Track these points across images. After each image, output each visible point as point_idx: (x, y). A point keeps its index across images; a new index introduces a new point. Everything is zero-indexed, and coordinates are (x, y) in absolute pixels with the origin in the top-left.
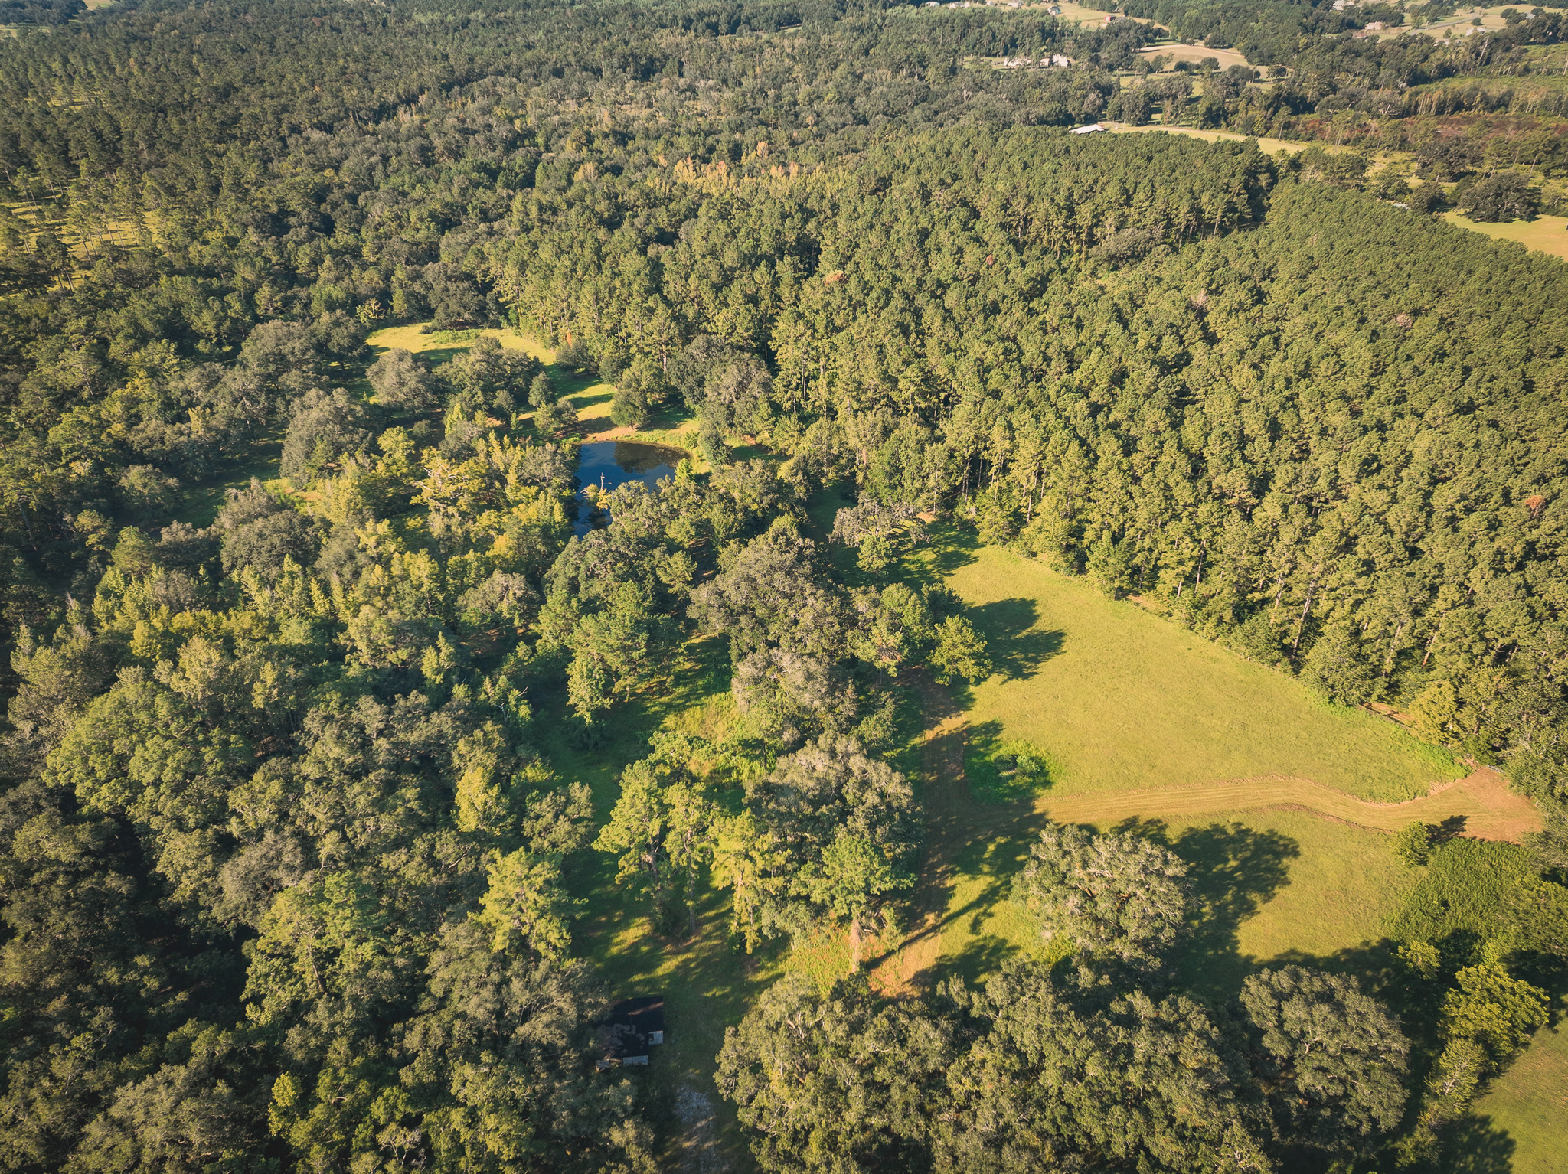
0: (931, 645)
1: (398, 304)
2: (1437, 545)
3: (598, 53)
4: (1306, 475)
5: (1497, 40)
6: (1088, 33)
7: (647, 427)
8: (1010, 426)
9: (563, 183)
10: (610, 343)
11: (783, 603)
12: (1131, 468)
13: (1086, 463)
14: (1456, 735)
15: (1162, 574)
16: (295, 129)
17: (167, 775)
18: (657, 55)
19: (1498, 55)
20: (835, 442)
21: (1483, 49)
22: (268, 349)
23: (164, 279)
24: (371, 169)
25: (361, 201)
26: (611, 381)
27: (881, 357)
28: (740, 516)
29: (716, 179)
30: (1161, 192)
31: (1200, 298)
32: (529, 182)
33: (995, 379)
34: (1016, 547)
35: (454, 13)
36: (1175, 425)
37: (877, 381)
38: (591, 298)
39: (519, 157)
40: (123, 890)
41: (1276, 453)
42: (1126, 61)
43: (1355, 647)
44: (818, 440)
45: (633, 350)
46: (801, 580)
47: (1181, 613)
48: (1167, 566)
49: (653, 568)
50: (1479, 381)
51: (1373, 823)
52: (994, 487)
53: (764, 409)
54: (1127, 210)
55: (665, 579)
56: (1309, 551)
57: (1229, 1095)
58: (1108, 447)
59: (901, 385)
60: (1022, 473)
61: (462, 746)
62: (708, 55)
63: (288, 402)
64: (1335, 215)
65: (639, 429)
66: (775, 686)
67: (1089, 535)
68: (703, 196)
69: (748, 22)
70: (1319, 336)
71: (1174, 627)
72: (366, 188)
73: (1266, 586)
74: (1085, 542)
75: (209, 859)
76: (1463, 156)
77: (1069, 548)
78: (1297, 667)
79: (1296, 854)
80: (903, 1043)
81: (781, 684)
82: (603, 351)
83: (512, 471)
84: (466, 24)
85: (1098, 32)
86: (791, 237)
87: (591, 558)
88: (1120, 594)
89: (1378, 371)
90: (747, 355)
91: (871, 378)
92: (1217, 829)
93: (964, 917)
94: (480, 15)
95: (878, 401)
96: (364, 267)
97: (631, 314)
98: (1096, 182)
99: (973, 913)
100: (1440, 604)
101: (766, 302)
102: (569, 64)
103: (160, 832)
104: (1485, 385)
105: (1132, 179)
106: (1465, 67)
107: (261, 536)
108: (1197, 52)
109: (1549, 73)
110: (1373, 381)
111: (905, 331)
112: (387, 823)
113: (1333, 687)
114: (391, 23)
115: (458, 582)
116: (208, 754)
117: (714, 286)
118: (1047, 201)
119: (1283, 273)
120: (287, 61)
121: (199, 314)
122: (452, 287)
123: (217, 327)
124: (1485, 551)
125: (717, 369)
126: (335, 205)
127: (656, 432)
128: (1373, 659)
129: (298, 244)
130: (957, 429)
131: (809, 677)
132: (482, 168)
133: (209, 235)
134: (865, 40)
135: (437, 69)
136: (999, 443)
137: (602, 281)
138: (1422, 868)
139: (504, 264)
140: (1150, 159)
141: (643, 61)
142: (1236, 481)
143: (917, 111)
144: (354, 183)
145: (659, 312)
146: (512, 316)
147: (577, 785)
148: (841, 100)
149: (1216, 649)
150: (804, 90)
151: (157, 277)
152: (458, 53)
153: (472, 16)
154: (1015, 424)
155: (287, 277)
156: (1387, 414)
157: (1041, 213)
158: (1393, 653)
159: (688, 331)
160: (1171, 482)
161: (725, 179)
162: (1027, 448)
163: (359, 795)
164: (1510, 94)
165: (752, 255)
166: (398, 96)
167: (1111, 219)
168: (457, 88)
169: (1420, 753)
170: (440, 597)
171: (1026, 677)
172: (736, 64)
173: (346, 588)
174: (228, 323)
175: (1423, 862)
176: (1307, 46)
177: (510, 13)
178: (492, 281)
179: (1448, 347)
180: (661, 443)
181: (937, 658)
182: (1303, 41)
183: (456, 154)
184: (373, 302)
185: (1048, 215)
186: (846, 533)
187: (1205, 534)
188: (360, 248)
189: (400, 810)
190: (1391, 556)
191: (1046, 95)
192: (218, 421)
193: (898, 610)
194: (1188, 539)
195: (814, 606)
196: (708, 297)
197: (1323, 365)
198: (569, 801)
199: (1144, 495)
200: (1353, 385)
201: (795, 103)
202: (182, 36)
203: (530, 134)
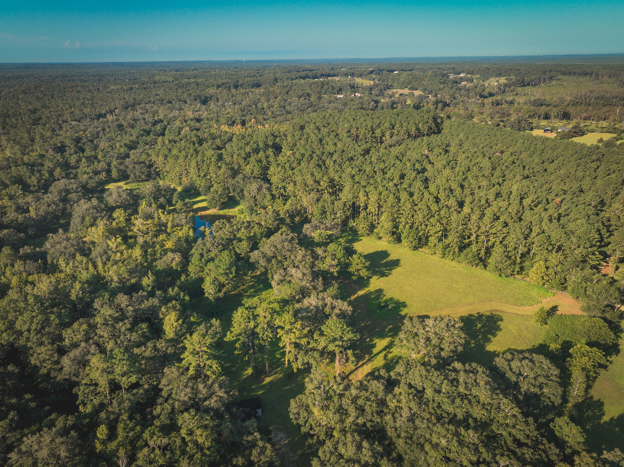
0: (348, 265)
1: (114, 174)
2: (528, 216)
3: (185, 95)
4: (477, 199)
5: (506, 85)
6: (366, 86)
7: (221, 209)
8: (366, 191)
9: (177, 134)
10: (204, 180)
11: (288, 254)
12: (413, 201)
13: (396, 200)
14: (548, 281)
15: (430, 239)
16: (65, 121)
17: (34, 326)
18: (208, 96)
19: (507, 89)
20: (299, 205)
21: (502, 88)
22: (62, 188)
23: (13, 168)
24: (98, 133)
25: (95, 142)
26: (205, 195)
27: (313, 175)
28: (266, 229)
29: (237, 129)
30: (405, 124)
31: (426, 152)
32: (163, 134)
33: (357, 178)
34: (373, 237)
35: (126, 85)
36: (427, 187)
37: (312, 183)
38: (195, 165)
39: (158, 127)
40: (16, 371)
41: (464, 194)
42: (381, 93)
43: (506, 253)
44: (292, 205)
45: (213, 183)
46: (295, 245)
47: (439, 252)
48: (431, 235)
49: (234, 248)
50: (529, 169)
51: (525, 314)
52: (362, 215)
53: (269, 197)
54: (393, 131)
55: (238, 251)
56: (484, 221)
57: (498, 391)
58: (404, 196)
59: (321, 184)
60: (372, 208)
61: (163, 309)
62: (228, 95)
63: (72, 206)
64: (467, 128)
65: (219, 210)
66: (290, 282)
67: (401, 227)
68: (233, 135)
69: (241, 85)
70: (471, 160)
71: (437, 258)
72: (96, 138)
73: (469, 237)
74: (400, 230)
75: (56, 355)
76: (504, 114)
77: (393, 233)
78: (485, 266)
79: (502, 320)
80: (367, 390)
81: (292, 280)
82: (200, 183)
83: (169, 223)
84: (131, 89)
85: (370, 86)
86: (271, 143)
87: (208, 245)
88: (415, 248)
89: (494, 169)
90: (259, 180)
91: (310, 182)
92: (471, 315)
93: (380, 355)
94: (137, 86)
95: (313, 190)
96: (99, 162)
97: (212, 168)
98: (380, 123)
99: (385, 352)
100: (533, 234)
101: (264, 162)
102: (174, 100)
103: (32, 348)
104: (531, 170)
105: (393, 121)
106: (497, 93)
107: (65, 248)
108: (406, 91)
109: (524, 95)
110: (493, 172)
111: (320, 166)
112: (134, 337)
113: (500, 270)
114: (101, 89)
115: (152, 258)
116: (52, 317)
117: (243, 158)
118: (364, 129)
119: (453, 144)
120: (60, 101)
121: (30, 178)
122: (137, 166)
123: (38, 183)
124: (545, 216)
125: (248, 185)
126: (84, 144)
127: (225, 210)
128: (513, 258)
129: (71, 155)
130: (346, 195)
131: (304, 274)
132: (144, 131)
133: (31, 154)
134: (286, 89)
135: (122, 102)
136: (362, 198)
137: (199, 158)
138: (546, 326)
139: (158, 156)
140: (398, 115)
141: (203, 98)
142: (452, 202)
143: (309, 109)
144: (92, 136)
145: (223, 166)
146: (161, 176)
147: (214, 319)
148: (280, 107)
149: (454, 263)
150: (265, 105)
151: (10, 167)
152: (129, 98)
153: (134, 86)
154: (368, 191)
155: (66, 166)
156: (501, 180)
157: (362, 133)
158: (519, 255)
159: (235, 173)
160: (429, 204)
161: (241, 130)
162: (373, 198)
163: (123, 327)
164: (514, 100)
165: (256, 149)
166: (106, 111)
167: (388, 134)
168: (130, 108)
169: (536, 290)
170: (145, 264)
171: (387, 276)
172: (239, 98)
173: (105, 264)
174: (43, 181)
175: (546, 324)
176: (444, 88)
177: (148, 85)
178: (152, 164)
179: (515, 161)
180: (228, 214)
181: (351, 269)
182: (442, 86)
183: (133, 127)
184: (104, 173)
185: (365, 134)
186: (308, 233)
187: (444, 221)
188: (97, 156)
189: (140, 332)
190: (513, 220)
191: (355, 103)
192: (41, 212)
193: (334, 253)
194: (438, 224)
195: (301, 253)
196: (241, 162)
197: (474, 168)
198: (212, 326)
199: (420, 209)
200: (486, 173)
201: (263, 109)
202: (14, 95)
203: (161, 121)
